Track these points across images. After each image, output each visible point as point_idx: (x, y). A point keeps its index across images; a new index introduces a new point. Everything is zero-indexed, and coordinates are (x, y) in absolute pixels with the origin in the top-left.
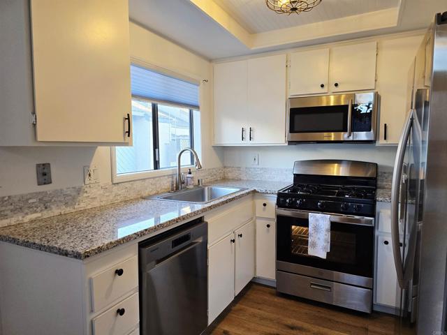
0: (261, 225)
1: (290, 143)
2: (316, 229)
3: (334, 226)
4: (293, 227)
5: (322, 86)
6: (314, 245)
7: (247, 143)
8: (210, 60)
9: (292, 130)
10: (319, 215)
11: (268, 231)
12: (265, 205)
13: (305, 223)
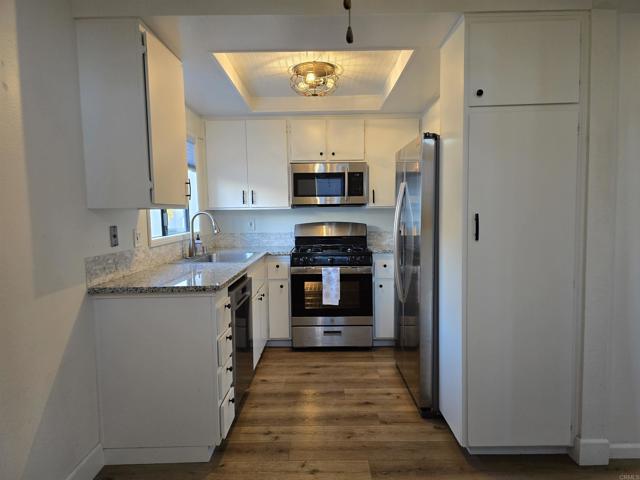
0: (274, 287)
1: (294, 206)
2: (329, 280)
3: (343, 278)
4: (306, 283)
5: (321, 154)
6: (328, 295)
7: (249, 206)
8: (201, 116)
9: (296, 193)
10: (330, 269)
11: (281, 292)
12: (278, 266)
13: (318, 278)
